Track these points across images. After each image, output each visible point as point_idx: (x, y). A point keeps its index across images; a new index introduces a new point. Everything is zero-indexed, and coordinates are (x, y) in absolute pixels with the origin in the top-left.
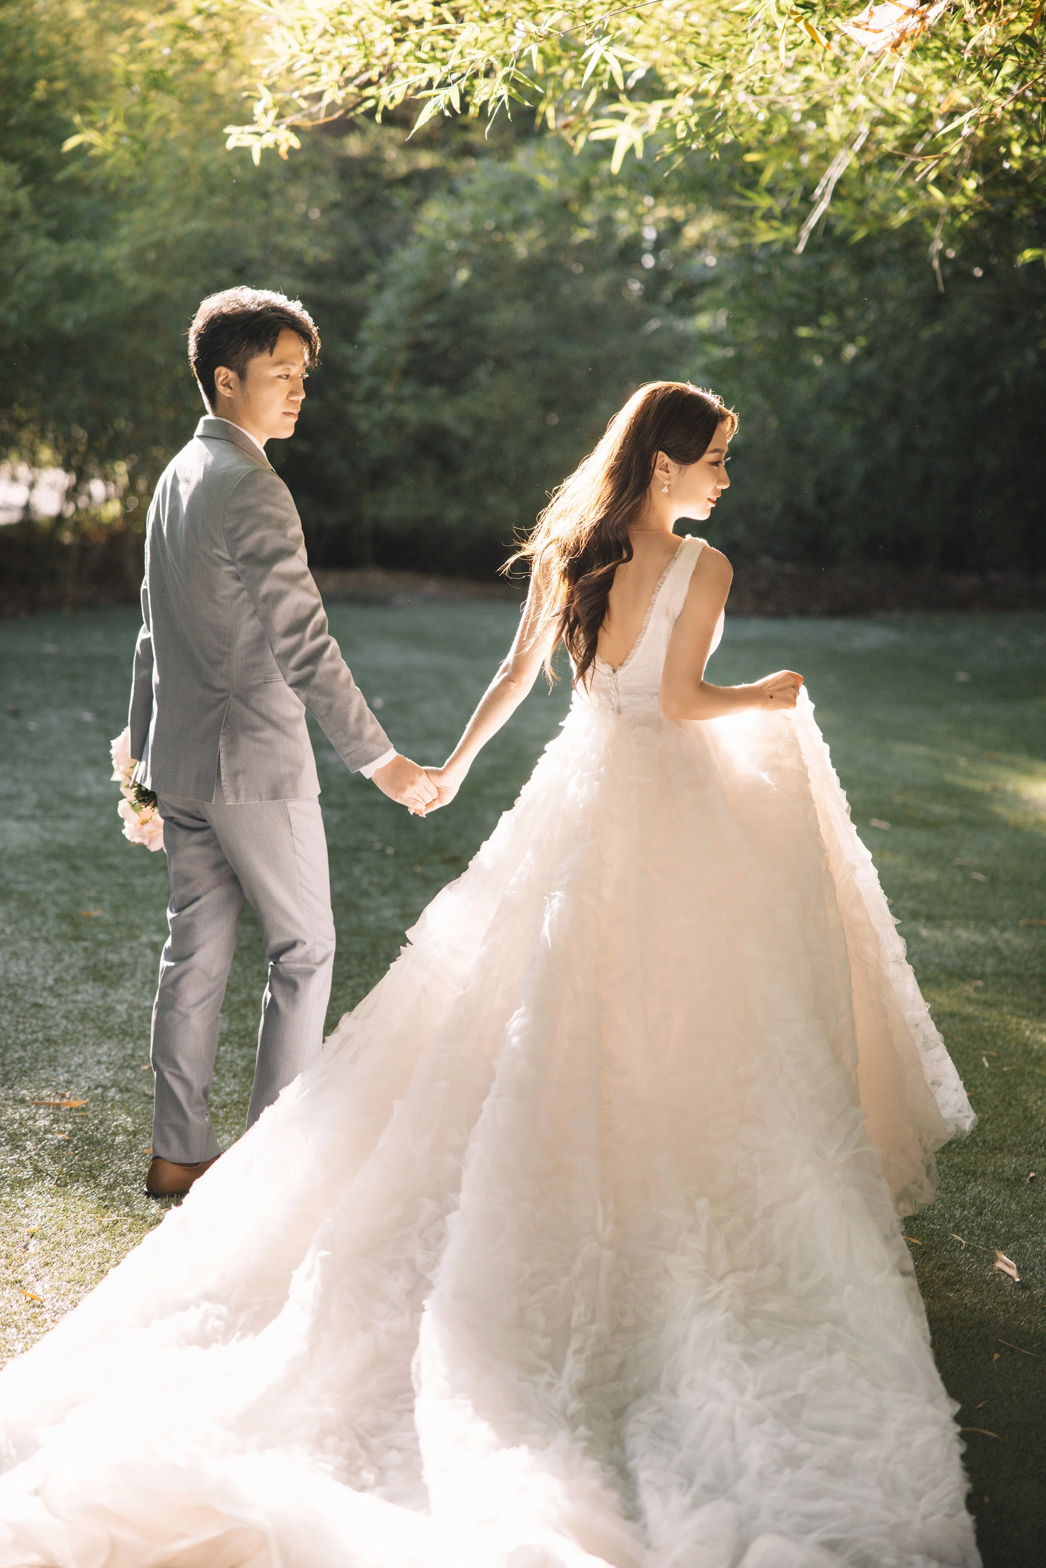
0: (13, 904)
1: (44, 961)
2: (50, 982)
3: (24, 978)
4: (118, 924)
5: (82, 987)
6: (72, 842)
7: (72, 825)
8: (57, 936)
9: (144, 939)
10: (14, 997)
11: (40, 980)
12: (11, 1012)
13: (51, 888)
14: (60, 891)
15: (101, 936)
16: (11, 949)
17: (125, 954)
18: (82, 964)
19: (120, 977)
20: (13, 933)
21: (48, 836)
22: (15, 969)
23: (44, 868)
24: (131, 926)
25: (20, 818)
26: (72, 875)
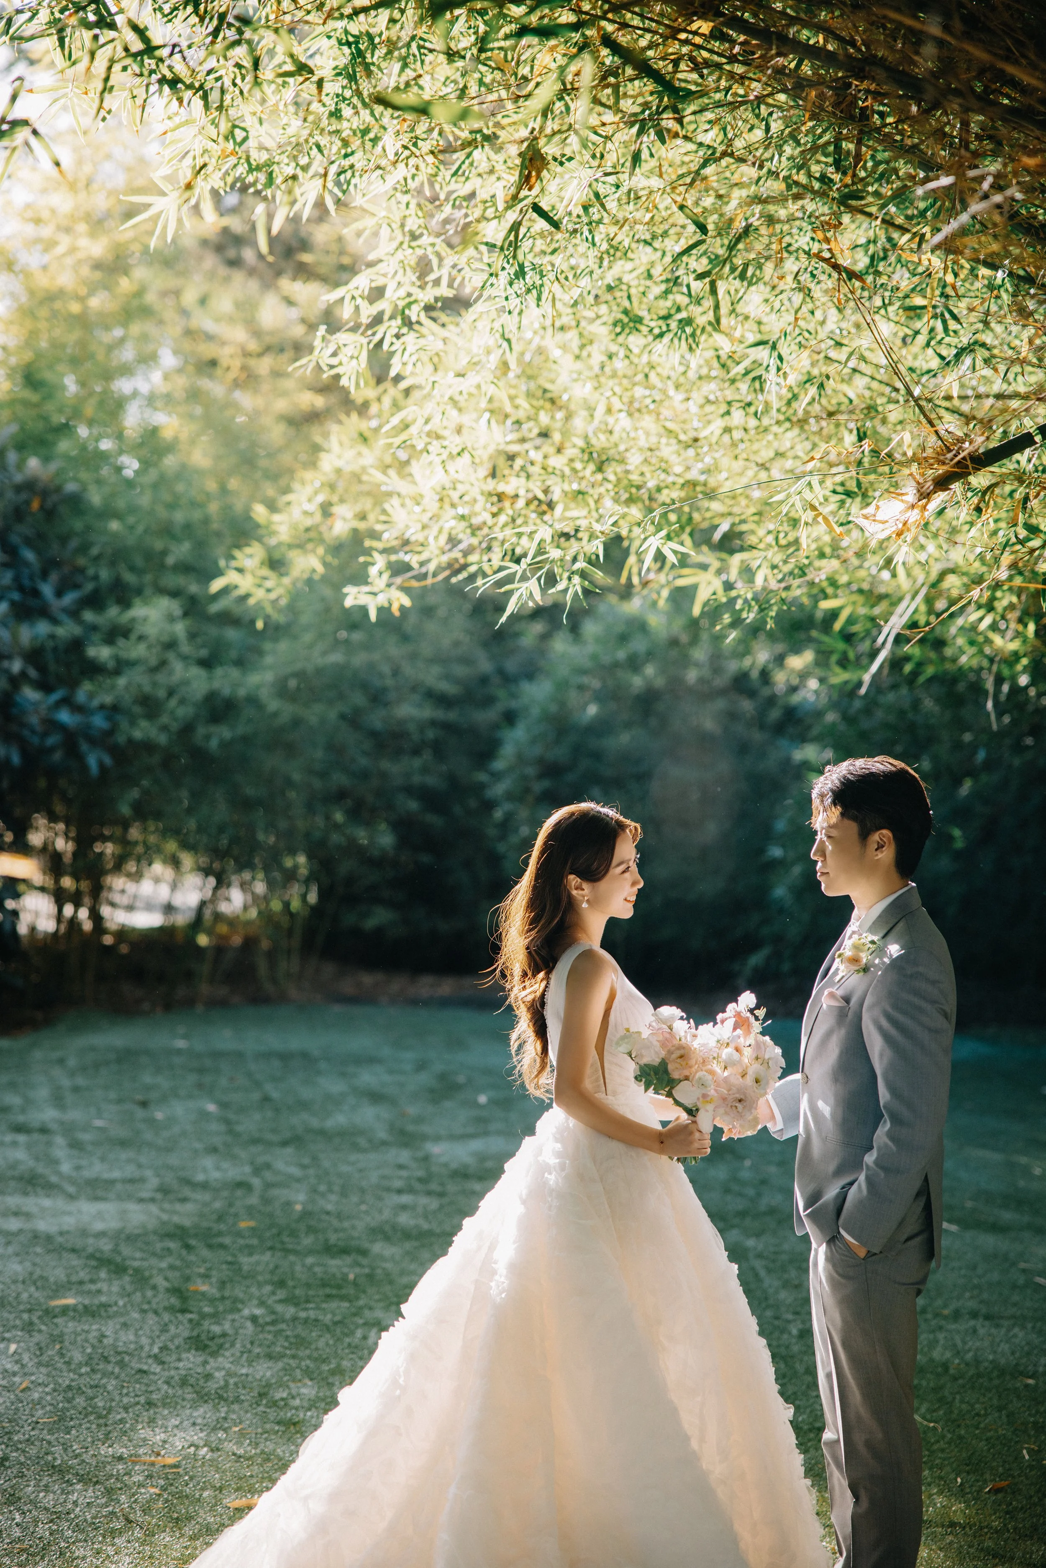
0: (127, 1279)
1: (152, 1331)
2: (156, 1350)
3: (132, 1346)
4: (223, 1298)
5: (184, 1356)
6: (187, 1223)
7: (189, 1207)
8: (166, 1309)
9: (246, 1312)
10: (122, 1364)
11: (147, 1348)
12: (117, 1378)
13: (164, 1265)
14: (172, 1267)
15: (207, 1310)
16: (122, 1320)
17: (227, 1326)
18: (186, 1334)
19: (221, 1346)
20: (125, 1306)
21: (165, 1217)
22: (124, 1338)
23: (159, 1246)
24: (236, 1300)
25: (141, 1200)
26: (184, 1252)
